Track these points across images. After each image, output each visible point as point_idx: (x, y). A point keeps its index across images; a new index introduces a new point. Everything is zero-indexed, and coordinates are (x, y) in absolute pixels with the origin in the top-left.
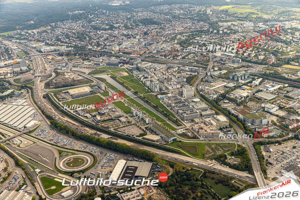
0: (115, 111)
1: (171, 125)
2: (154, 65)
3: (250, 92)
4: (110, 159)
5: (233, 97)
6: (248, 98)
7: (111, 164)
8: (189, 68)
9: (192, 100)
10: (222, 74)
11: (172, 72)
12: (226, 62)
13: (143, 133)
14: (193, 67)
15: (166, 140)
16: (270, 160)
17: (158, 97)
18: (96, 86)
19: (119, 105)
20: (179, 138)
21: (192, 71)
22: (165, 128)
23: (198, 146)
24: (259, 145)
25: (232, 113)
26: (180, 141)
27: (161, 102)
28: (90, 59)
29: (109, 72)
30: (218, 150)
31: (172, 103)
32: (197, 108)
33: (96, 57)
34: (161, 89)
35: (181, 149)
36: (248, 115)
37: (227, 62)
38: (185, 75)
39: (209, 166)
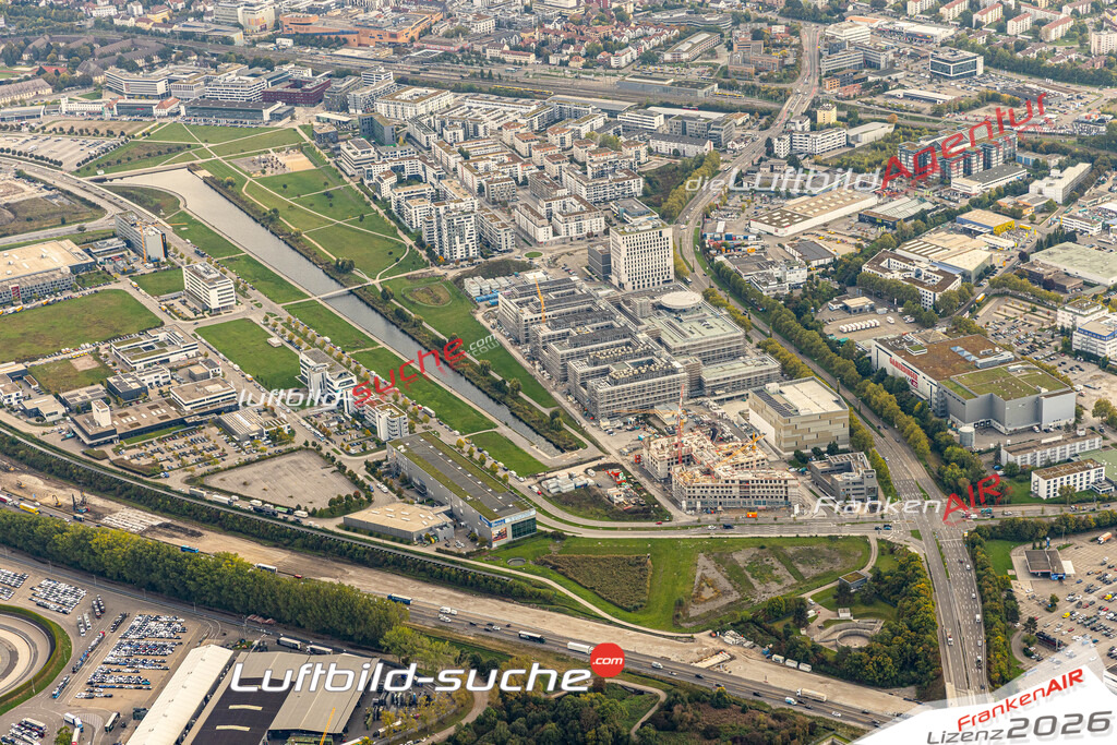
0: (206, 376)
1: (518, 449)
2: (467, 104)
3: (1009, 243)
4: (143, 642)
5: (897, 275)
6: (985, 283)
7: (147, 673)
8: (666, 117)
9: (657, 299)
10: (860, 148)
11: (568, 145)
12: (893, 77)
13: (348, 497)
14: (700, 108)
15: (476, 531)
16: (1049, 624)
17: (466, 288)
18: (114, 236)
19: (234, 340)
20: (557, 519)
21: (684, 132)
22: (483, 464)
23: (656, 555)
24: (1007, 544)
25: (880, 368)
26: (558, 536)
27: (479, 316)
28: (99, 79)
29: (204, 154)
30: (764, 573)
31: (538, 321)
32: (681, 344)
33: (133, 68)
34: (486, 245)
35: (557, 576)
36: (963, 378)
37: (899, 75)
38: (643, 158)
39: (699, 665)
